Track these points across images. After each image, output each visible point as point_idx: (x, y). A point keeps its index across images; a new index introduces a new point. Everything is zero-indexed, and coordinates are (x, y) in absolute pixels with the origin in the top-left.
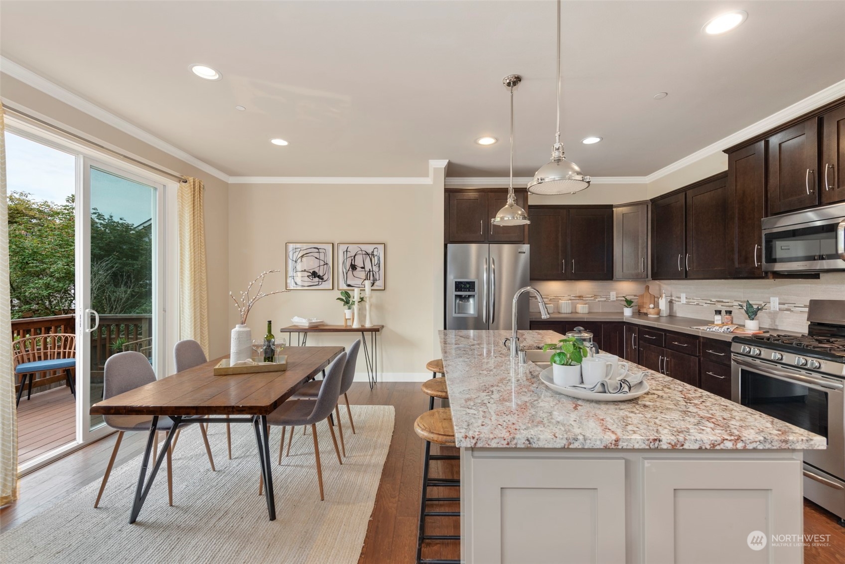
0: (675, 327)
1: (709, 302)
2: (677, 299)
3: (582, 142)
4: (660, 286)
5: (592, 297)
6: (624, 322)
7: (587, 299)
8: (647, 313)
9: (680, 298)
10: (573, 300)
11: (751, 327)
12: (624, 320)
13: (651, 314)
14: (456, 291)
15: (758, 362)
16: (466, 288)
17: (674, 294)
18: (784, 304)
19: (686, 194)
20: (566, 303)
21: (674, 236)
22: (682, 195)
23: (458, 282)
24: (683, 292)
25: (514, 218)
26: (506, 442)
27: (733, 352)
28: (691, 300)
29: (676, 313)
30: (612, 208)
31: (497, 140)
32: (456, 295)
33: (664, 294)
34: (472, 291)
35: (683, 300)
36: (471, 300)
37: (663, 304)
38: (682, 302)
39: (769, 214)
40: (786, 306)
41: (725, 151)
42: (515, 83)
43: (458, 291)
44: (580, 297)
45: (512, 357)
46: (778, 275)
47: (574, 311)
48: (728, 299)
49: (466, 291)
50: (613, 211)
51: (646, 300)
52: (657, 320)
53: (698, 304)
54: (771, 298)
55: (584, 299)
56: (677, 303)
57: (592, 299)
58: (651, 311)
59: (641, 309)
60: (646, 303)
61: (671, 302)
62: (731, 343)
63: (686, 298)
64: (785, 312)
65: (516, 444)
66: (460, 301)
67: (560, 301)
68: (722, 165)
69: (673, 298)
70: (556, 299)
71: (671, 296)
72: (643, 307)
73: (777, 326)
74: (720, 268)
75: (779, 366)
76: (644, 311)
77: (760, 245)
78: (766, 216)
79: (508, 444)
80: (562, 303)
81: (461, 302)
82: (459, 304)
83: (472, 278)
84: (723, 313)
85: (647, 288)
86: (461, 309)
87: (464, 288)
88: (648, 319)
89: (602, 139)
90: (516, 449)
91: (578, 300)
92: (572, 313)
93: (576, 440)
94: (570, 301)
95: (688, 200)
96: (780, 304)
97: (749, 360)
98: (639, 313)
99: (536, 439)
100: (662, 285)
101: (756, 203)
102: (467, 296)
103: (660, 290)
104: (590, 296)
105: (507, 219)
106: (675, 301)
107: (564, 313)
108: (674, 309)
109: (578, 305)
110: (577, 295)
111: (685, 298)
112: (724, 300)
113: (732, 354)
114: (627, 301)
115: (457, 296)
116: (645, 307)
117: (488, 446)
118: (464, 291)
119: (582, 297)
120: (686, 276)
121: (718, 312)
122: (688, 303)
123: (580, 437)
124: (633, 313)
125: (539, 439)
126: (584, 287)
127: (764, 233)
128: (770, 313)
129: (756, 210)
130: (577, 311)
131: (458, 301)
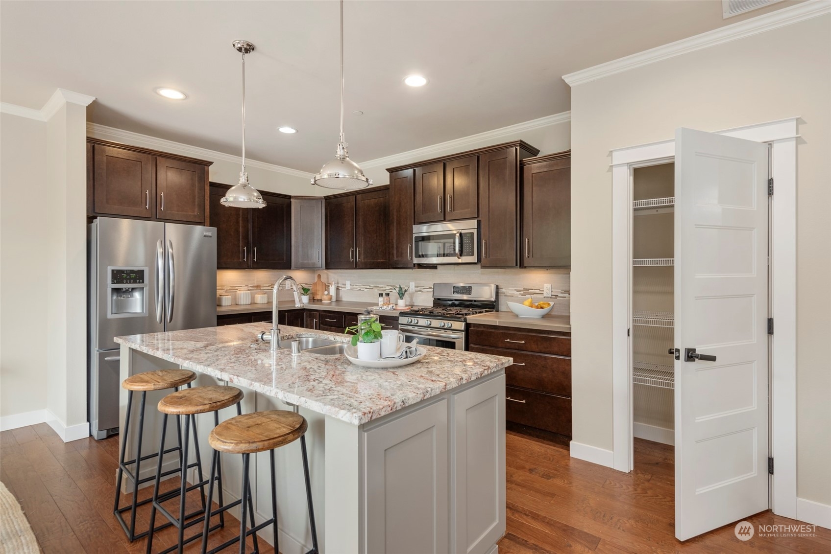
0: (342, 309)
1: (368, 287)
2: (343, 286)
3: (278, 129)
4: (328, 275)
5: (269, 286)
6: (305, 309)
7: (264, 288)
8: (321, 299)
9: (345, 285)
10: (251, 290)
11: (402, 305)
12: (305, 308)
13: (325, 300)
14: (113, 283)
15: (416, 328)
16: (130, 279)
17: (340, 282)
18: (417, 287)
19: (356, 197)
20: (246, 293)
21: (346, 232)
22: (352, 198)
23: (117, 270)
24: (348, 280)
25: (251, 200)
26: (390, 408)
27: (400, 324)
28: (354, 286)
29: (341, 298)
30: (290, 199)
31: (187, 96)
32: (112, 289)
33: (333, 282)
34: (139, 283)
35: (348, 287)
36: (137, 295)
37: (332, 290)
38: (347, 288)
39: (416, 223)
40: (419, 288)
41: (388, 170)
42: (247, 51)
43: (117, 283)
44: (257, 286)
45: (273, 350)
46: (420, 266)
47: (253, 302)
48: (382, 284)
49: (130, 283)
50: (291, 201)
51: (319, 288)
52: (330, 304)
53: (360, 290)
54: (410, 283)
55: (262, 288)
56: (343, 289)
57: (269, 288)
58: (325, 297)
59: (315, 296)
60: (319, 290)
61: (338, 289)
62: (398, 317)
63: (351, 285)
64: (419, 292)
65: (396, 408)
66: (117, 296)
67: (238, 292)
68: (384, 180)
69: (340, 285)
70: (233, 290)
71: (338, 284)
72: (316, 294)
73: (413, 302)
74: (382, 260)
75: (429, 329)
76: (318, 297)
77: (412, 245)
78: (414, 224)
79: (391, 410)
80: (241, 294)
81: (119, 298)
82: (117, 301)
83: (138, 264)
84: (384, 295)
85: (319, 276)
86: (120, 307)
87: (127, 279)
88: (322, 304)
89: (297, 131)
90: (397, 412)
91: (256, 290)
92: (251, 304)
93: (427, 392)
94: (249, 291)
95: (357, 202)
96: (415, 287)
97: (410, 328)
98: (313, 300)
99: (407, 399)
100: (330, 274)
101: (408, 213)
102: (130, 290)
103: (328, 278)
104: (268, 285)
105: (242, 200)
106: (341, 287)
107: (244, 305)
108: (340, 294)
109: (256, 295)
110: (255, 285)
111: (349, 285)
112: (380, 286)
113: (399, 325)
114: (304, 289)
115: (114, 290)
116: (318, 294)
117: (379, 416)
118: (127, 283)
119: (260, 286)
120: (356, 266)
121: (381, 295)
122: (352, 289)
123: (429, 389)
124: (309, 300)
125: (409, 399)
126: (261, 276)
127: (414, 235)
128: (410, 293)
129: (408, 218)
130: (256, 302)
131: (115, 297)
